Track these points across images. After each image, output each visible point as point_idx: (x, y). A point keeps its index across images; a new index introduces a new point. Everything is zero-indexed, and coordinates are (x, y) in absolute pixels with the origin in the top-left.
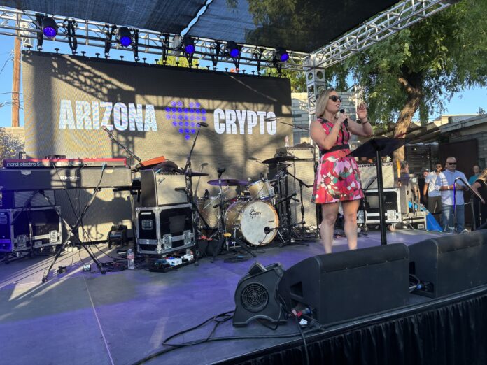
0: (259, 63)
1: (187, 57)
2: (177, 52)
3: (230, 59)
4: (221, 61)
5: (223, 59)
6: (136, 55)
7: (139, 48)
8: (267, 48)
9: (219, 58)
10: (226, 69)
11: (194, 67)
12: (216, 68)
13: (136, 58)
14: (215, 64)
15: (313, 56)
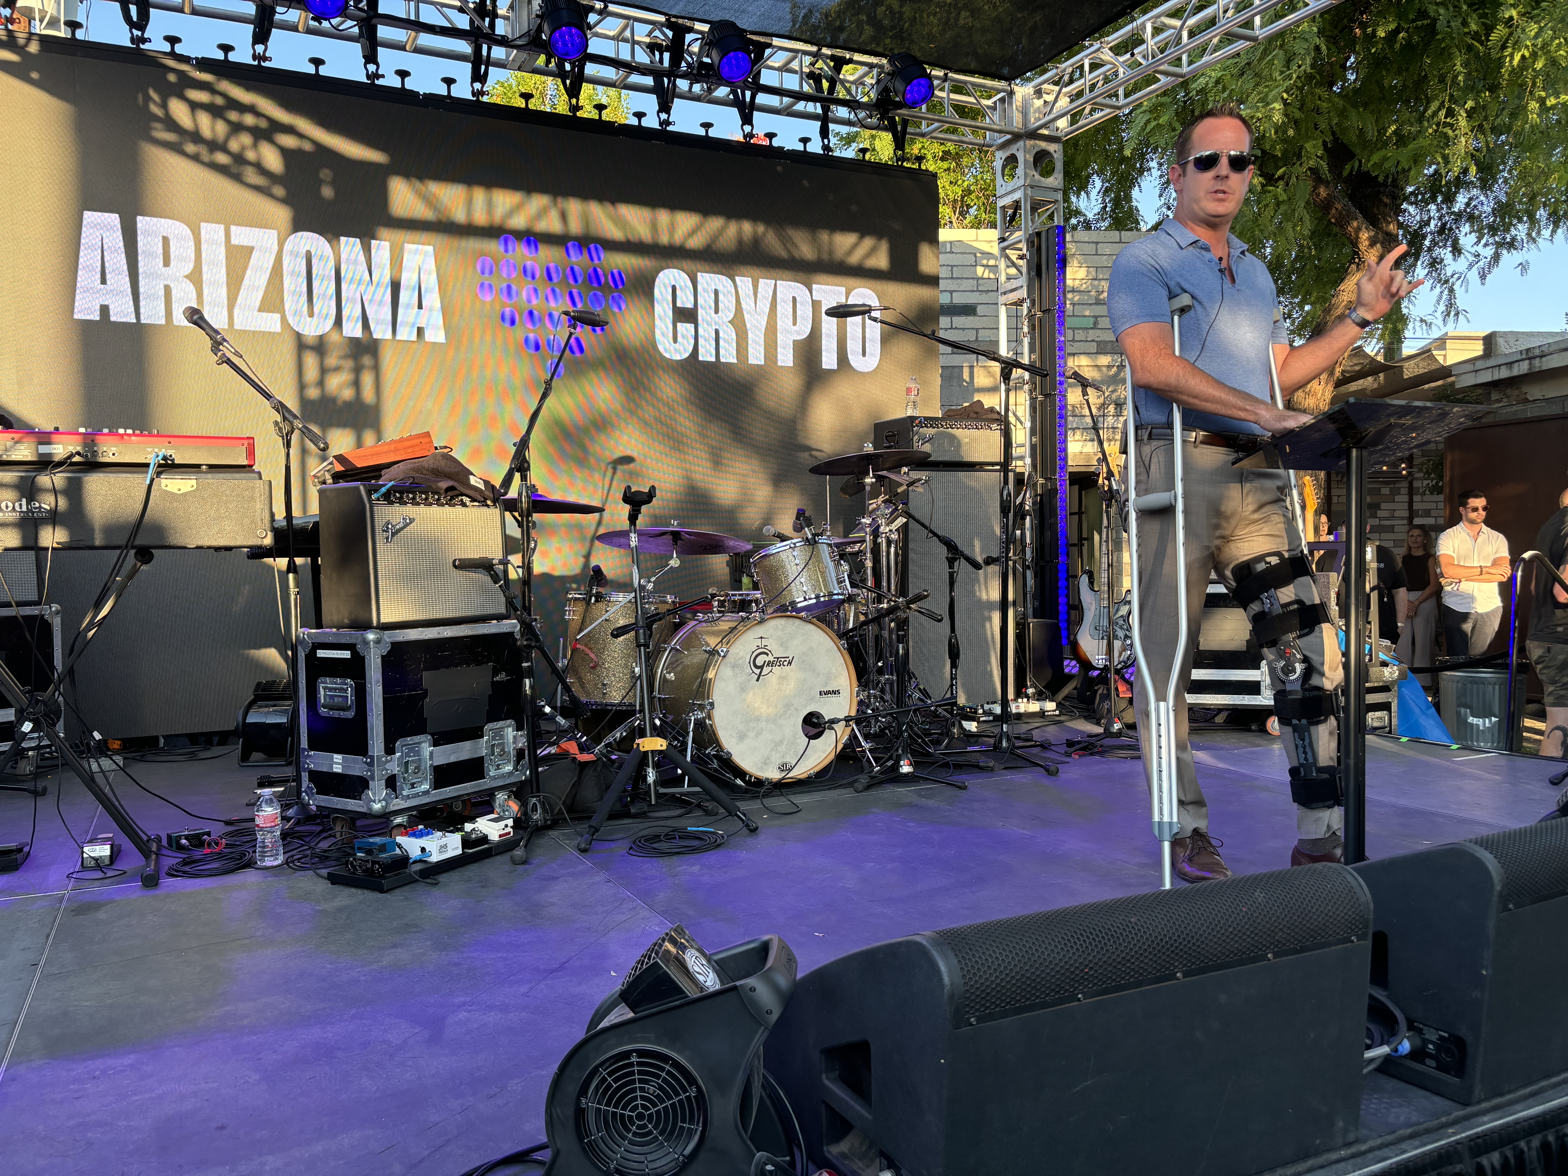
0: (826, 110)
1: (561, 74)
2: (524, 55)
3: (722, 92)
4: (690, 97)
5: (697, 88)
6: (371, 57)
7: (384, 32)
8: (857, 57)
9: (683, 84)
10: (707, 126)
11: (588, 112)
12: (667, 123)
13: (372, 68)
14: (665, 107)
15: (1022, 91)
